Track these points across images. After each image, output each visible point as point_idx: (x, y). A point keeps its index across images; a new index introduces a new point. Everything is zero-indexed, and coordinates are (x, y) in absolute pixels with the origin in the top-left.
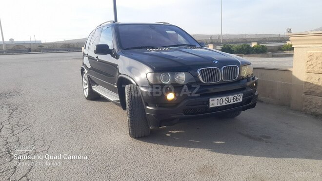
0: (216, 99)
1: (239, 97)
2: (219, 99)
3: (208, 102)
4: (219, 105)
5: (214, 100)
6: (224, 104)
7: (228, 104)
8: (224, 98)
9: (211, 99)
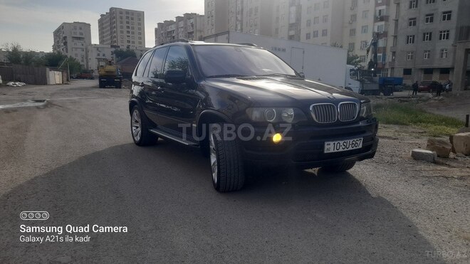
0: (332, 143)
1: (358, 142)
2: (336, 143)
3: (323, 147)
4: (336, 151)
5: (329, 144)
6: (341, 150)
7: (346, 149)
8: (341, 142)
9: (326, 143)
